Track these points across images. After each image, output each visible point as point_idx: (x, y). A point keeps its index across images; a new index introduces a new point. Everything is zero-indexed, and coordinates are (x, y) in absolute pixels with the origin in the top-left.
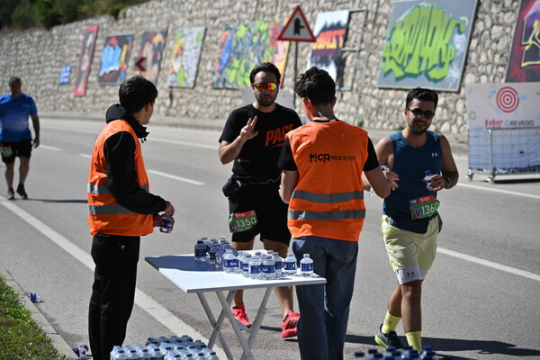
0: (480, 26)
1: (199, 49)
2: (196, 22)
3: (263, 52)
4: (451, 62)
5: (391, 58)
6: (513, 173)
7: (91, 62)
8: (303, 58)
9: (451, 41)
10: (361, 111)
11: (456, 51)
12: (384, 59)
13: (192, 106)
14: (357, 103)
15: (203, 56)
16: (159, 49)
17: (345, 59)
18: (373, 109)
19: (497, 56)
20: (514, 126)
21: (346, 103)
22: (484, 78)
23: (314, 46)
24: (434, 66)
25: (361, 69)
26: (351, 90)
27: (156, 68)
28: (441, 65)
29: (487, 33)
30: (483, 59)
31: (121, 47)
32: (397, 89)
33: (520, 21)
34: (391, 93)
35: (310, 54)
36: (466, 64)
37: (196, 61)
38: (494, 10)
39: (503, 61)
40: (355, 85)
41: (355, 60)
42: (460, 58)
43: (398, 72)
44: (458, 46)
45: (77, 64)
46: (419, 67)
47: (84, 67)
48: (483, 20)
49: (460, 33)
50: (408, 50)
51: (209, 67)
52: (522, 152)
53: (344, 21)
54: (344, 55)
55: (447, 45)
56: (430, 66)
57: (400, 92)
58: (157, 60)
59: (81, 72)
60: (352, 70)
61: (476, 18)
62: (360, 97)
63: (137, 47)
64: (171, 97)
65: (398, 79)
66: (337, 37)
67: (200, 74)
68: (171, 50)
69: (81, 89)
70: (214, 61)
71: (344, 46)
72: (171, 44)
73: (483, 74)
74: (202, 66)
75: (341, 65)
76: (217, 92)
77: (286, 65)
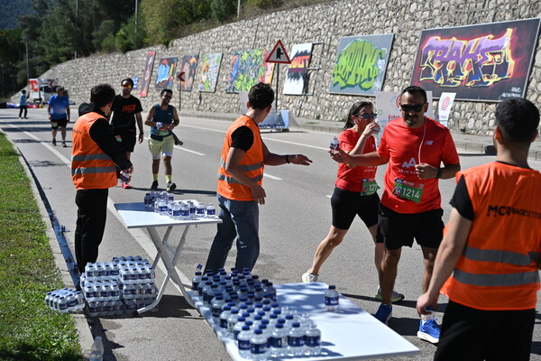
0: (394, 54)
1: (218, 67)
2: (217, 50)
3: (258, 70)
4: (375, 78)
5: (338, 75)
7: (151, 75)
8: (283, 74)
9: (376, 63)
11: (379, 70)
12: (333, 75)
14: (316, 103)
15: (221, 71)
16: (194, 67)
17: (310, 75)
19: (405, 74)
21: (309, 103)
22: (396, 88)
23: (290, 66)
24: (365, 80)
25: (319, 82)
26: (313, 95)
27: (191, 79)
28: (370, 79)
29: (398, 58)
30: (396, 76)
31: (170, 66)
32: (341, 95)
33: (419, 51)
34: (338, 97)
35: (287, 72)
36: (385, 78)
37: (216, 75)
38: (404, 43)
39: (409, 77)
40: (315, 92)
41: (316, 75)
42: (381, 74)
43: (343, 84)
44: (380, 67)
45: (142, 76)
46: (356, 80)
47: (147, 79)
48: (396, 50)
49: (382, 59)
50: (349, 69)
51: (224, 79)
53: (309, 50)
54: (309, 72)
55: (373, 66)
56: (362, 80)
57: (343, 97)
58: (192, 74)
59: (145, 81)
60: (313, 82)
61: (392, 49)
62: (318, 100)
63: (180, 66)
64: (200, 98)
65: (342, 88)
66: (305, 61)
67: (219, 83)
68: (201, 68)
69: (144, 92)
70: (227, 75)
71: (309, 66)
72: (201, 64)
73: (395, 85)
74: (220, 79)
75: (306, 78)
76: (229, 95)
77: (272, 78)
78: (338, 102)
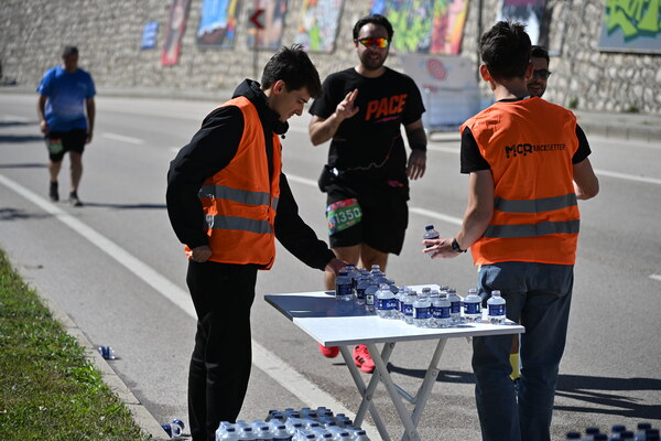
3: (432, 1)
5: (618, 8)
7: (187, 16)
8: (490, 8)
10: (574, 85)
12: (608, 10)
14: (568, 73)
15: (347, 7)
17: (552, 10)
18: (591, 82)
25: (575, 25)
26: (560, 54)
27: (278, 24)
32: (627, 54)
34: (618, 59)
35: (500, 4)
40: (566, 48)
43: (629, 29)
45: (166, 19)
46: (659, 22)
47: (176, 25)
54: (551, 4)
57: (630, 58)
58: (280, 14)
59: (172, 31)
60: (561, 26)
62: (573, 65)
65: (628, 39)
67: (341, 32)
69: (171, 55)
75: (545, 18)
77: (466, 19)
78: (620, 68)
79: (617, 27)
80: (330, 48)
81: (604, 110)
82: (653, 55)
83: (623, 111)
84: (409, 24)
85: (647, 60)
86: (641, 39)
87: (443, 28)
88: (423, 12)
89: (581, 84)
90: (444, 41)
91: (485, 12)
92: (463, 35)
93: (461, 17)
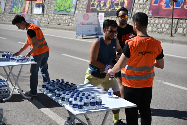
1: (5, 3)
3: (22, 4)
4: (72, 7)
5: (56, 6)
6: (87, 36)
8: (33, 5)
9: (72, 1)
10: (49, 20)
11: (73, 4)
12: (55, 6)
13: (3, 18)
14: (48, 18)
15: (6, 4)
17: (44, 6)
18: (52, 19)
20: (88, 24)
21: (45, 17)
22: (80, 12)
23: (36, 2)
24: (68, 8)
25: (49, 9)
26: (46, 14)
30: (80, 6)
32: (58, 14)
34: (57, 15)
35: (35, 5)
36: (76, 8)
37: (4, 6)
39: (85, 7)
40: (47, 13)
41: (47, 6)
42: (74, 6)
43: (58, 10)
46: (64, 8)
50: (61, 4)
51: (8, 7)
52: (90, 31)
54: (44, 5)
55: (71, 3)
56: (67, 8)
57: (59, 15)
60: (46, 9)
62: (48, 16)
65: (58, 11)
66: (42, 0)
67: (6, 9)
70: (9, 6)
71: (44, 2)
73: (80, 10)
74: (6, 7)
75: (43, 7)
76: (10, 14)
77: (29, 7)
78: (57, 17)
79: (56, 9)
80: (3, 12)
81: (54, 24)
82: (63, 15)
83: (58, 25)
84: (18, 8)
85: (62, 15)
86: (61, 12)
87: (24, 9)
88: (21, 6)
89: (50, 19)
90: (25, 11)
91: (32, 6)
92: (28, 10)
93: (28, 7)
